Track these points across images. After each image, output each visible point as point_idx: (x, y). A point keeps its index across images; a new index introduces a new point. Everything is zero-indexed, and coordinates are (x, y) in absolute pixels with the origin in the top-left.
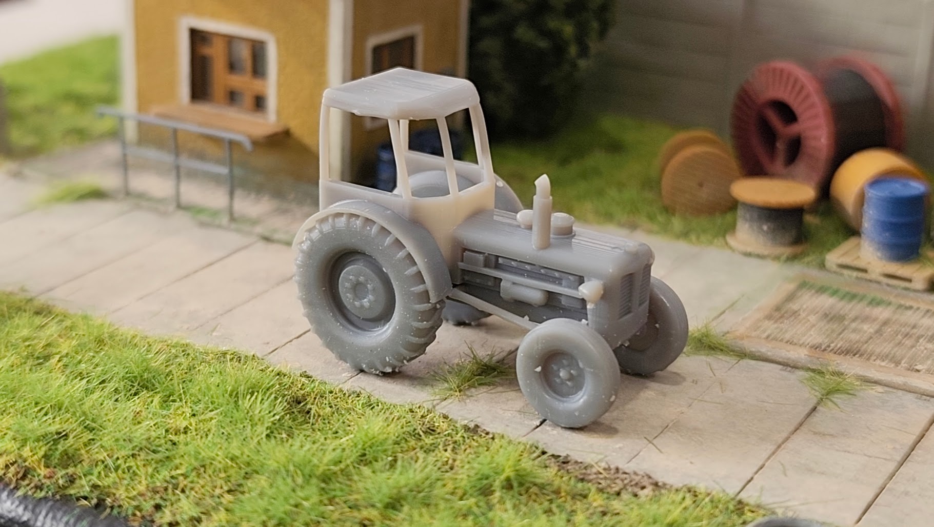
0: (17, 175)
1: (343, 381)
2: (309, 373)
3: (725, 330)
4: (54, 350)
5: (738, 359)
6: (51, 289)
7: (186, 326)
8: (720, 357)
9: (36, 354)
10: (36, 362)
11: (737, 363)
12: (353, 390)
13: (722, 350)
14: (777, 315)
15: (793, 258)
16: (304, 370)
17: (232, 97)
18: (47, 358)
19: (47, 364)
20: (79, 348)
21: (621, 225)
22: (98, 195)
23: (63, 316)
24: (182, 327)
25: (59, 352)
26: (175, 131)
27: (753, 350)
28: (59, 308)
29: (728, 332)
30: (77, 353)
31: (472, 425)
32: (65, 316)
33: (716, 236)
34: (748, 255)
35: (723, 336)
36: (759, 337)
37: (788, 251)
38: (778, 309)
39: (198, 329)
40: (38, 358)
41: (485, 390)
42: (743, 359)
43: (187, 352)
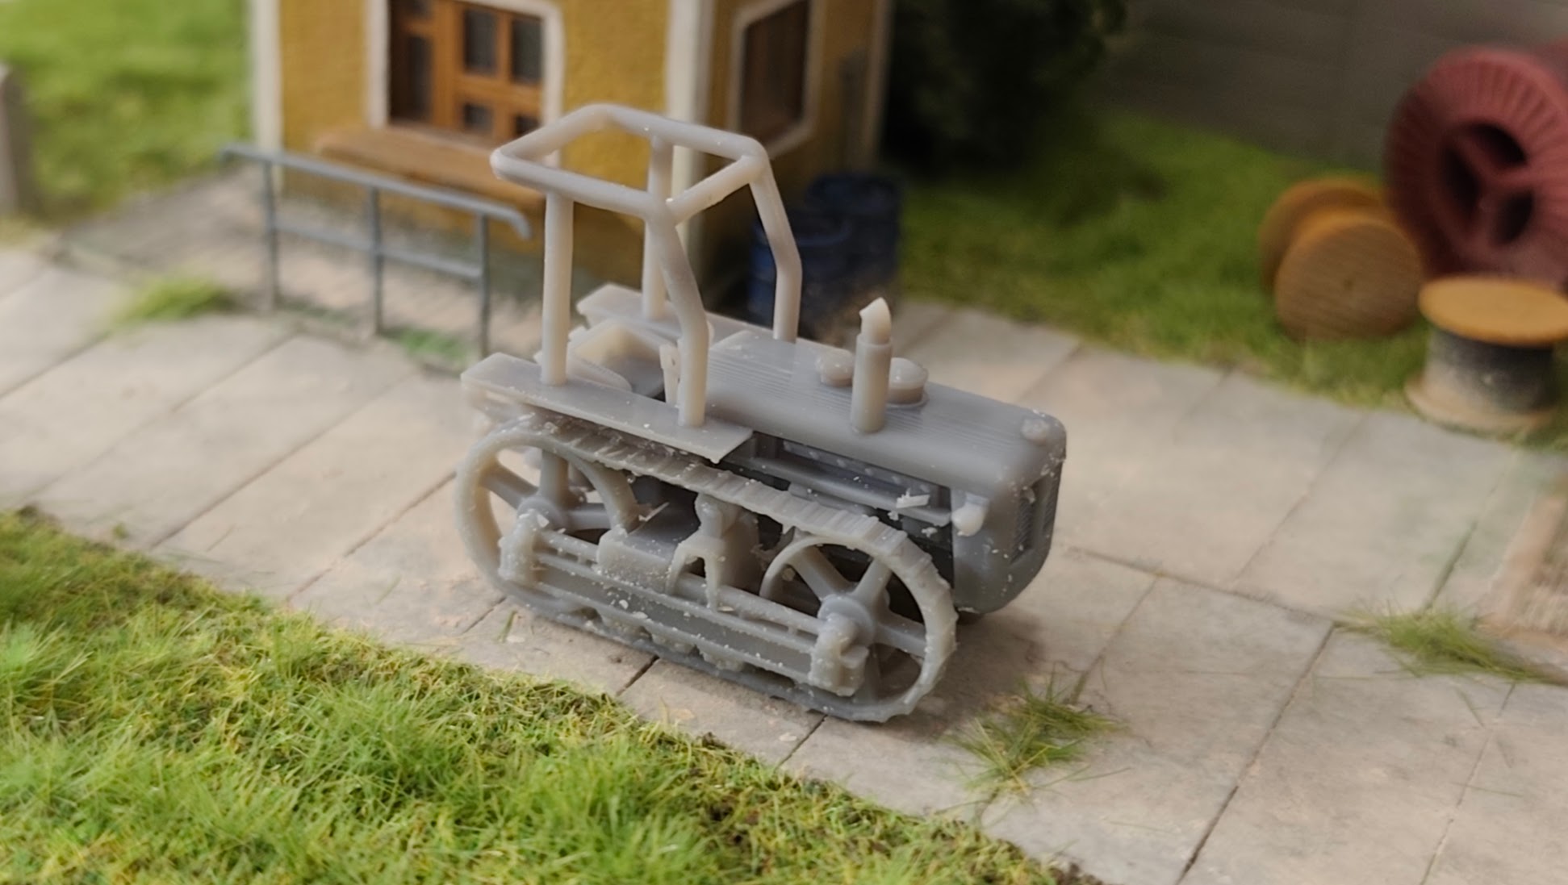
0: (60, 259)
1: (786, 755)
2: (720, 736)
3: (1471, 614)
4: (216, 694)
5: (1511, 680)
6: (174, 532)
7: (452, 621)
8: (1478, 677)
9: (182, 705)
10: (183, 726)
11: (1511, 691)
12: (811, 777)
13: (1475, 662)
14: (1549, 570)
15: (1538, 440)
16: (706, 732)
17: (471, 117)
18: (204, 712)
19: (208, 729)
20: (264, 690)
21: (1202, 360)
22: (223, 303)
23: (214, 604)
24: (445, 622)
25: (227, 698)
26: (376, 194)
27: (1537, 660)
28: (205, 581)
29: (1476, 620)
30: (264, 702)
31: (1064, 866)
32: (217, 606)
33: (1384, 389)
34: (1454, 429)
35: (1472, 627)
36: (1533, 629)
37: (1525, 423)
38: (1548, 558)
39: (477, 626)
40: (186, 713)
41: (1064, 774)
42: (1518, 679)
43: (475, 693)
